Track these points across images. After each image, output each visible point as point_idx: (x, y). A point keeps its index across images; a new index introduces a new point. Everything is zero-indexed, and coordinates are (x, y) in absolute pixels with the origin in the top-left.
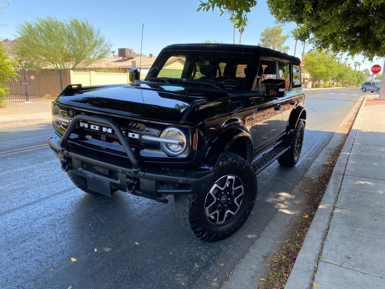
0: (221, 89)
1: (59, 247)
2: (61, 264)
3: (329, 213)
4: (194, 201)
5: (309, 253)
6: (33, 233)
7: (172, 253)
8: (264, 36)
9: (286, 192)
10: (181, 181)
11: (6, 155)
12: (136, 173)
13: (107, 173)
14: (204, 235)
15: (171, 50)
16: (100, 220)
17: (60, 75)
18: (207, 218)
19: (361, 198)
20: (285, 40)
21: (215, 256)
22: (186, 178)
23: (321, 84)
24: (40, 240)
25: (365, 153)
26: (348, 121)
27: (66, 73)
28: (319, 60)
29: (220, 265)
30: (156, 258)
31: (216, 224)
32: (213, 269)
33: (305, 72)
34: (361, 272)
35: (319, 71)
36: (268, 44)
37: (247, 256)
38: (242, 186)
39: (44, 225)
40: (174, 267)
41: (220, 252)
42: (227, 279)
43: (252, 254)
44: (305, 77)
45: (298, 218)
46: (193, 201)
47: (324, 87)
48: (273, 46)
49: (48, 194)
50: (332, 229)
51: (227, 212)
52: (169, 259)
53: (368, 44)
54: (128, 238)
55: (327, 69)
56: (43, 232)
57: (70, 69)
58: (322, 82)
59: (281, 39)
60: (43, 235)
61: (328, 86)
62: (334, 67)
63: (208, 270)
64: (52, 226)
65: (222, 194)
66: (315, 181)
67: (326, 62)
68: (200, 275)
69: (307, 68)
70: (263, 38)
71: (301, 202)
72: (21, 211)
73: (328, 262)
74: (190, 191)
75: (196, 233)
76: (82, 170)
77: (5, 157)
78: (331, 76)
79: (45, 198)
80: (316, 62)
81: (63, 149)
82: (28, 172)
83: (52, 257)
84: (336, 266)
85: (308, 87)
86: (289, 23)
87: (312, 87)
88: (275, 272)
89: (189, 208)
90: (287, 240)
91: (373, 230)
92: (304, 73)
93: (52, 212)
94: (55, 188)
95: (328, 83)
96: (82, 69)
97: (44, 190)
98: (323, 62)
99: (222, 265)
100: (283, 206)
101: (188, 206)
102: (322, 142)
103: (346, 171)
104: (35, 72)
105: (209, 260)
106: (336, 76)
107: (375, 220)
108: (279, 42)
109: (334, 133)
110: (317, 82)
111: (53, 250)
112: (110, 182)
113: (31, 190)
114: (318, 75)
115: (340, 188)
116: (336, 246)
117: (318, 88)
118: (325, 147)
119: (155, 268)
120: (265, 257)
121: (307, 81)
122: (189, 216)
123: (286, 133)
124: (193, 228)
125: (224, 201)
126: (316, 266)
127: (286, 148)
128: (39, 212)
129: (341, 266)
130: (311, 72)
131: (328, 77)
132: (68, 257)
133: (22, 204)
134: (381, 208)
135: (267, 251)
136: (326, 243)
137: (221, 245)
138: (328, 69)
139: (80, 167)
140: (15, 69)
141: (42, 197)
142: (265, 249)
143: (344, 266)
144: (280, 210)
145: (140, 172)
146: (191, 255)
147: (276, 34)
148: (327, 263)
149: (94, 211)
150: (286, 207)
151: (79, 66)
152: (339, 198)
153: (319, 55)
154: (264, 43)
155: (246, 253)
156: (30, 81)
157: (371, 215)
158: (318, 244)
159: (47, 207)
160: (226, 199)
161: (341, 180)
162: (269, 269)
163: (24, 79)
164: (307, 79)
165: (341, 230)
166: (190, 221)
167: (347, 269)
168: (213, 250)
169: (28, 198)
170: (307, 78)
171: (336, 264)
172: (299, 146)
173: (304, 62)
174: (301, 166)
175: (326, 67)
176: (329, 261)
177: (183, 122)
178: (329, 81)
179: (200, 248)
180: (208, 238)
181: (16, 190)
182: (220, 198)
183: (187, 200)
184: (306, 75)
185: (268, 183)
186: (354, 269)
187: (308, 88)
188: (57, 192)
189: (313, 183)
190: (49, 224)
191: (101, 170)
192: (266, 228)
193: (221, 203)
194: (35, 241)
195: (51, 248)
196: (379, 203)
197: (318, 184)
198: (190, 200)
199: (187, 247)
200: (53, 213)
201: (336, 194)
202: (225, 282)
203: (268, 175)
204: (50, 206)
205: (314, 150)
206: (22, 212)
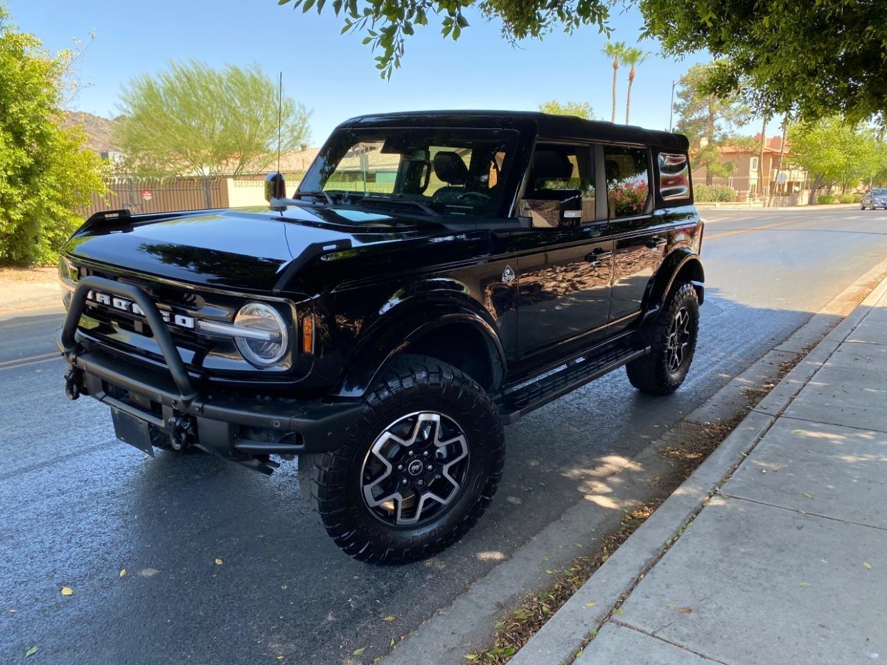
0: (435, 215)
1: (50, 562)
2: (37, 600)
3: (690, 508)
4: (330, 469)
5: (592, 601)
6: (10, 530)
7: (286, 587)
8: (687, 84)
9: (623, 455)
10: (277, 424)
11: (37, 362)
12: (187, 403)
13: (149, 405)
14: (362, 548)
15: (351, 128)
16: (162, 507)
17: (205, 189)
18: (370, 510)
19: (792, 475)
21: (382, 597)
22: (287, 419)
23: (833, 195)
24: (16, 546)
25: (861, 364)
26: (861, 285)
27: (218, 184)
28: (827, 136)
29: (386, 619)
30: (247, 596)
31: (395, 524)
32: (366, 628)
33: (791, 167)
34: (696, 653)
35: (827, 163)
36: (697, 104)
37: (460, 602)
38: (461, 439)
39: (38, 515)
40: (278, 618)
41: (398, 589)
42: (388, 651)
43: (473, 597)
44: (792, 180)
45: (625, 517)
46: (327, 469)
47: (841, 203)
48: (710, 108)
49: (78, 449)
50: (679, 545)
51: (424, 498)
52: (275, 599)
53: (883, 96)
54: (205, 549)
55: (848, 158)
56: (30, 531)
57: (227, 177)
58: (836, 190)
60: (27, 535)
61: (853, 199)
62: (865, 153)
63: (354, 629)
64: (55, 517)
65: (409, 456)
66: (707, 430)
67: (846, 141)
68: (330, 638)
69: (796, 156)
70: (686, 90)
71: (648, 480)
72: (7, 483)
73: (626, 625)
74: (301, 447)
75: (340, 543)
76: (104, 397)
77: (33, 369)
78: (860, 174)
79: (67, 456)
80: (819, 142)
81: (67, 350)
82: (61, 400)
83: (26, 583)
84: (640, 633)
85: (800, 204)
86: (693, 52)
87: (811, 203)
88: (510, 641)
89: (317, 486)
90: (573, 569)
91: (780, 551)
92: (789, 169)
93: (69, 487)
94: (99, 435)
95: (854, 191)
96: (254, 175)
97: (73, 440)
98: (839, 141)
99: (390, 618)
100: (600, 487)
101: (317, 480)
102: (772, 336)
103: (789, 406)
104: (157, 184)
105: (364, 606)
106: (874, 174)
107: (798, 528)
109: (813, 315)
110: (823, 192)
111: (33, 570)
112: (149, 423)
113: (48, 439)
114: (824, 173)
115: (753, 448)
116: (668, 587)
117: (826, 205)
118: (775, 348)
119: (234, 618)
120: (500, 606)
121: (797, 189)
122: (319, 503)
123: (640, 312)
124: (332, 533)
125: (416, 471)
126: (594, 631)
127: (635, 350)
128: (42, 486)
129: (653, 636)
130: (807, 167)
131: (853, 178)
132: (58, 585)
133: (16, 468)
134: (830, 498)
135: (512, 592)
136: (645, 580)
137: (408, 573)
138: (851, 157)
139: (100, 391)
140: (119, 179)
141: (63, 454)
142: (510, 587)
143: (661, 636)
144: (588, 497)
145: (194, 404)
146: (329, 593)
148: (623, 627)
149: (159, 487)
150: (609, 490)
151: (249, 168)
152: (737, 471)
153: (827, 125)
154: (687, 101)
155: (459, 594)
156: (142, 204)
157: (796, 515)
158: (625, 580)
159: (63, 476)
160: (420, 467)
161: (763, 428)
162: (497, 634)
163: (129, 200)
164: (798, 184)
165: (699, 550)
166: (322, 516)
167: (664, 643)
168: (385, 584)
169: (33, 454)
170: (799, 180)
171: (643, 629)
172: (686, 346)
173: (789, 142)
174: (689, 394)
175: (845, 153)
176: (630, 622)
177: (278, 291)
178: (856, 187)
179: (356, 577)
180: (373, 557)
181: (18, 438)
182: (405, 466)
183: (315, 468)
184: (796, 174)
185: (587, 432)
186: (681, 643)
187: (799, 206)
188: (98, 444)
189: (701, 435)
190: (52, 512)
191: (137, 398)
192: (534, 539)
193: (407, 475)
194: (6, 548)
195: (31, 564)
196: (830, 487)
197: (713, 438)
198: (320, 469)
199: (326, 576)
200: (69, 489)
201: (734, 462)
202: (377, 659)
203: (595, 414)
204: (70, 474)
205: (740, 356)
206: (6, 486)
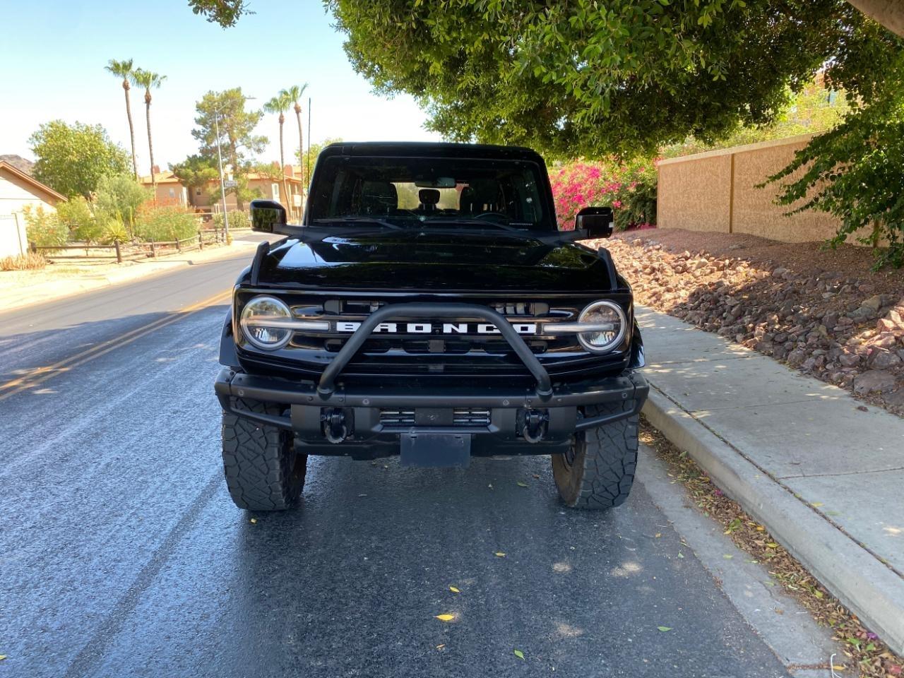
5: (755, 475)
8: (204, 111)
10: (624, 395)
12: (547, 398)
20: (256, 123)
29: (657, 536)
43: (667, 508)
48: (230, 136)
59: (246, 120)
70: (204, 117)
84: (800, 477)
88: (726, 518)
107: (756, 414)
108: (243, 127)
120: (688, 507)
126: (782, 485)
129: (806, 476)
139: (378, 424)
142: (672, 497)
145: (554, 397)
147: (232, 108)
148: (788, 479)
154: (206, 128)
155: (659, 510)
162: (714, 519)
167: (815, 477)
171: (797, 475)
177: (616, 289)
186: (820, 474)
191: (432, 418)
202: (696, 554)
